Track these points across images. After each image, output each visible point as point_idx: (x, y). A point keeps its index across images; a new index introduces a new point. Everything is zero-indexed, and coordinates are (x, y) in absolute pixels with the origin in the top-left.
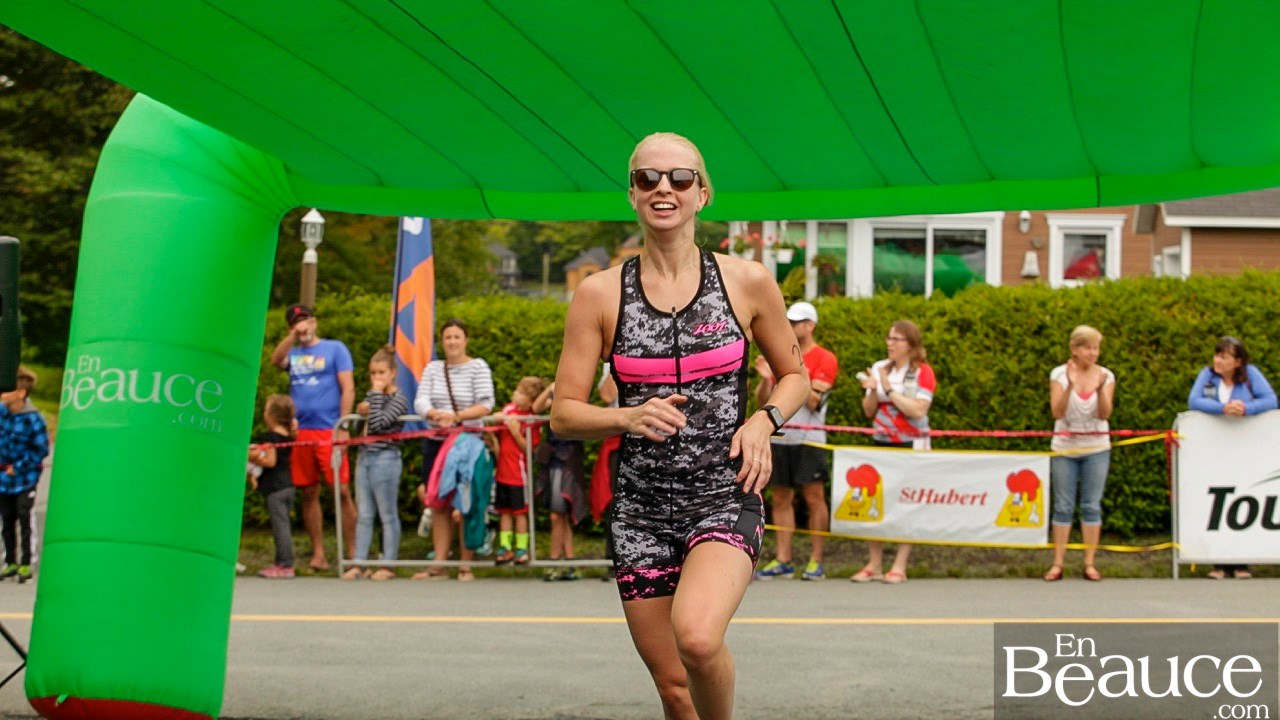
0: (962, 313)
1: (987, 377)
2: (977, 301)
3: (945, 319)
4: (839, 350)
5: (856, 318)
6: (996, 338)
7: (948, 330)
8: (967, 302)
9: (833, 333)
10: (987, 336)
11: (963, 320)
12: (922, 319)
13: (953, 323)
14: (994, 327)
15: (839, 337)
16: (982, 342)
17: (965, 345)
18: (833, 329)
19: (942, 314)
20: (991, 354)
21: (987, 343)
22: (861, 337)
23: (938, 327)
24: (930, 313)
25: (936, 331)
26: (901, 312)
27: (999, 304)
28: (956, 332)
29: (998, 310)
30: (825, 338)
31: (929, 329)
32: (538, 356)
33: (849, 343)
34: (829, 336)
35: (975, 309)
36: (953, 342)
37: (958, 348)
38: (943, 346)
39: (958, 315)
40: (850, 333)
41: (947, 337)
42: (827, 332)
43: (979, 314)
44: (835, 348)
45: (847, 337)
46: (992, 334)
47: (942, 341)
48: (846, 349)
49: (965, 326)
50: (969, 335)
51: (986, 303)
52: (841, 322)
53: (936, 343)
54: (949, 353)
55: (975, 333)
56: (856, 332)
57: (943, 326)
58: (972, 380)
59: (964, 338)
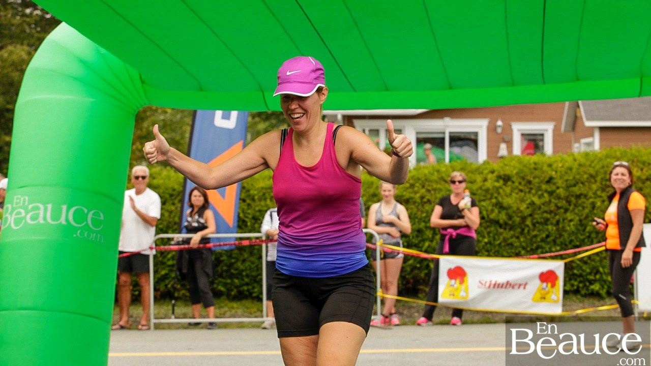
0: (504, 171)
1: (523, 207)
2: (512, 164)
3: (495, 174)
4: (435, 193)
5: (443, 175)
6: (525, 185)
7: (497, 181)
8: (506, 165)
9: (431, 184)
10: (520, 184)
11: (505, 175)
12: (481, 175)
13: (499, 177)
14: (523, 179)
15: (435, 186)
16: (517, 187)
17: (508, 190)
18: (430, 181)
19: (493, 172)
20: (523, 194)
21: (521, 187)
23: (491, 179)
24: (486, 172)
25: (490, 181)
26: (469, 172)
27: (525, 166)
28: (501, 182)
29: (526, 170)
30: (426, 187)
31: (485, 180)
32: (260, 200)
33: (440, 190)
34: (429, 186)
35: (512, 169)
36: (501, 187)
37: (504, 191)
38: (495, 189)
39: (502, 173)
40: (440, 184)
41: (497, 184)
42: (427, 183)
43: (515, 172)
44: (432, 192)
45: (439, 186)
46: (523, 183)
47: (494, 187)
48: (439, 193)
49: (506, 178)
50: (509, 183)
51: (517, 165)
52: (435, 177)
53: (491, 188)
54: (499, 193)
55: (513, 182)
56: (443, 183)
57: (494, 178)
58: (515, 209)
59: (507, 185)
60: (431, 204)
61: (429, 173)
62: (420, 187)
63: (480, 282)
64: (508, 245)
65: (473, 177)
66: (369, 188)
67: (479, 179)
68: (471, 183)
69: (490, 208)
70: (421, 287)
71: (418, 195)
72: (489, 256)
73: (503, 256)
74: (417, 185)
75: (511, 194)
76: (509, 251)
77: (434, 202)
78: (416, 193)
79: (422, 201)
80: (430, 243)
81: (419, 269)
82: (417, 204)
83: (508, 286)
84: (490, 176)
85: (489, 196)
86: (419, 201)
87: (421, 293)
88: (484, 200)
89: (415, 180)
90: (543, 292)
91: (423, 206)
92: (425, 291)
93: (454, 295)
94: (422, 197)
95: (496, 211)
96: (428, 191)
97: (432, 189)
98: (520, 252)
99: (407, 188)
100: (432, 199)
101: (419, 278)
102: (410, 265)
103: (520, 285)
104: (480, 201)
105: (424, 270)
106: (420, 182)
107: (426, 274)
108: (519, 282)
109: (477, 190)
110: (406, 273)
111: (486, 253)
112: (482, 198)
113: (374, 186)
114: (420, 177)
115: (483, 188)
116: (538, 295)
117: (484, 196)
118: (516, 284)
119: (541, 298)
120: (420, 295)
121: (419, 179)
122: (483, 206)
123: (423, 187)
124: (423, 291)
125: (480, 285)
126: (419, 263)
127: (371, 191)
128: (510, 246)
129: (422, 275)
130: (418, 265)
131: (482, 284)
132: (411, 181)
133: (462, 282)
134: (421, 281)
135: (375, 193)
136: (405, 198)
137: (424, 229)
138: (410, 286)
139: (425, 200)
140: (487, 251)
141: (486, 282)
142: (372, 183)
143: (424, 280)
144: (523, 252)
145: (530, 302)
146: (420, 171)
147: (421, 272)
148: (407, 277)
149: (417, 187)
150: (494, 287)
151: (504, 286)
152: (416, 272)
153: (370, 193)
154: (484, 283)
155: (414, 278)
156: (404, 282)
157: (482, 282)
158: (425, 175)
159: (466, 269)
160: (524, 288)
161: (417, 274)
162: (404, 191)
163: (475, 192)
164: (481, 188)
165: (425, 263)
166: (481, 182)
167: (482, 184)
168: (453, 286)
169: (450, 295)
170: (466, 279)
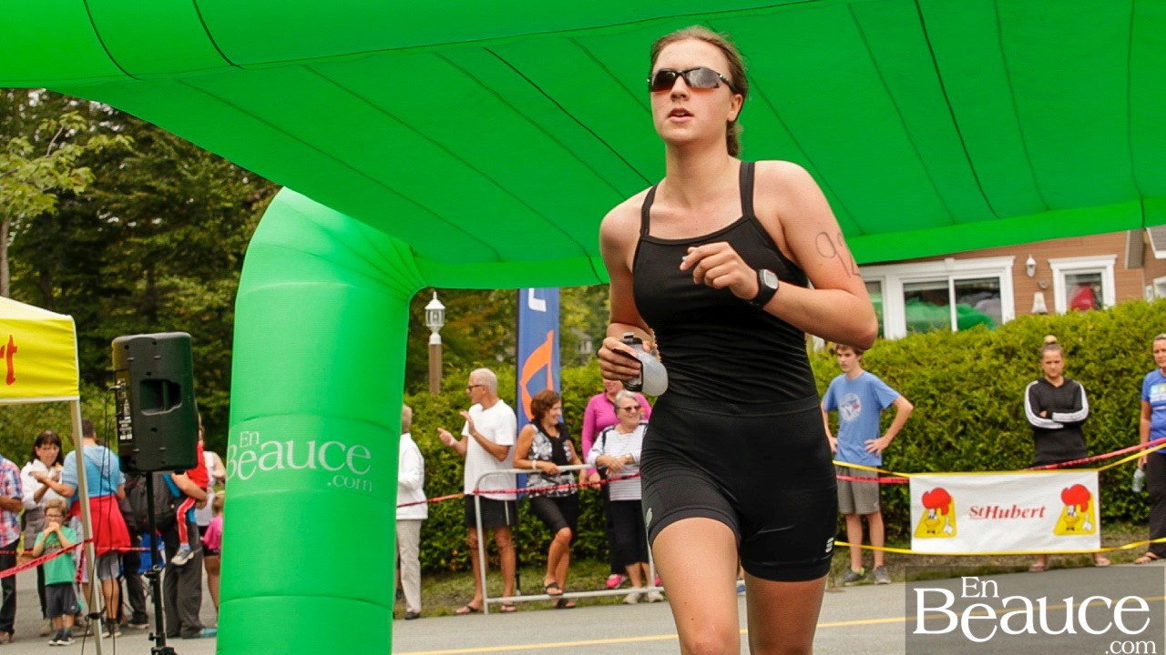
0: (1006, 342)
2: (1018, 330)
3: (992, 348)
4: (903, 382)
5: (914, 353)
7: (997, 358)
8: (1009, 332)
9: (896, 368)
10: (1030, 359)
11: (1008, 348)
12: (972, 349)
13: (999, 351)
15: (902, 371)
16: (1026, 365)
17: (1012, 369)
19: (989, 344)
21: (1031, 365)
22: (919, 369)
23: (986, 356)
24: (978, 344)
25: (984, 359)
26: (953, 346)
28: (1002, 357)
30: (888, 373)
31: (978, 357)
33: (910, 375)
34: (892, 371)
35: (1017, 338)
36: (1001, 367)
37: (1006, 371)
38: (992, 370)
39: (1003, 344)
40: (910, 367)
41: (995, 363)
42: (890, 367)
43: (1021, 342)
44: (898, 381)
45: (908, 371)
47: (992, 366)
49: (1009, 353)
50: (1014, 359)
51: (1026, 331)
52: (901, 358)
53: (986, 368)
54: (999, 376)
55: (1020, 358)
56: (915, 365)
57: (991, 354)
59: (1010, 362)
63: (972, 510)
64: (1016, 453)
65: (959, 354)
67: (968, 356)
68: (957, 362)
69: (987, 399)
72: (988, 470)
73: (1008, 469)
75: (1016, 376)
76: (1019, 462)
80: (900, 458)
83: (1016, 514)
84: (985, 351)
85: (984, 382)
88: (977, 388)
89: (871, 363)
90: (1070, 519)
92: (897, 531)
93: (934, 532)
95: (996, 404)
97: (898, 376)
103: (1034, 511)
104: (971, 390)
105: (891, 499)
106: (879, 366)
107: (896, 506)
108: (1031, 507)
109: (966, 373)
111: (985, 468)
112: (974, 385)
114: (879, 359)
115: (975, 369)
116: (1063, 525)
117: (977, 381)
118: (1028, 510)
119: (1068, 529)
121: (877, 362)
122: (976, 398)
123: (885, 373)
124: (893, 531)
125: (973, 514)
128: (1019, 455)
129: (891, 507)
131: (976, 513)
133: (945, 512)
134: (890, 516)
140: (986, 465)
141: (981, 510)
143: (893, 515)
145: (1052, 536)
146: (879, 350)
147: (888, 503)
150: (1000, 517)
151: (1010, 514)
154: (978, 511)
157: (975, 509)
158: (887, 355)
159: (951, 492)
160: (1041, 516)
163: (964, 376)
164: (971, 370)
165: (895, 489)
166: (971, 360)
167: (974, 363)
168: (933, 518)
169: (928, 532)
170: (950, 506)
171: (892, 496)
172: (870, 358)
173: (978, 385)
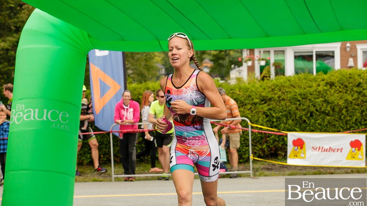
0: (331, 79)
1: (341, 102)
2: (336, 75)
3: (324, 82)
4: (287, 94)
5: (293, 83)
6: (343, 88)
7: (326, 86)
8: (332, 76)
9: (285, 89)
10: (340, 87)
11: (331, 82)
12: (316, 82)
13: (327, 83)
14: (342, 84)
15: (287, 90)
16: (338, 89)
17: (332, 91)
18: (284, 87)
19: (323, 80)
20: (342, 94)
21: (340, 90)
22: (294, 89)
24: (319, 80)
25: (321, 86)
26: (309, 80)
27: (344, 76)
28: (328, 86)
29: (344, 78)
30: (282, 90)
31: (319, 85)
33: (290, 92)
34: (283, 90)
35: (335, 78)
36: (328, 90)
37: (330, 92)
38: (324, 91)
39: (329, 81)
40: (291, 88)
41: (326, 88)
42: (282, 88)
43: (337, 80)
44: (286, 94)
45: (289, 90)
46: (342, 87)
47: (324, 89)
48: (290, 94)
49: (332, 84)
50: (333, 87)
51: (339, 76)
52: (287, 84)
53: (322, 90)
54: (327, 94)
55: (336, 87)
56: (293, 88)
57: (324, 84)
58: (336, 104)
59: (332, 88)
60: (285, 101)
61: (284, 82)
62: (278, 90)
63: (313, 148)
64: (332, 126)
66: (246, 92)
67: (314, 85)
68: (310, 87)
70: (280, 152)
71: (277, 96)
72: (320, 132)
73: (329, 132)
74: (276, 89)
75: (334, 94)
76: (333, 129)
77: (286, 100)
78: (275, 94)
79: (279, 100)
80: (285, 125)
81: (278, 141)
82: (276, 101)
83: (331, 150)
84: (322, 83)
85: (321, 96)
86: (277, 99)
87: (280, 156)
88: (318, 98)
89: (275, 86)
90: (353, 153)
91: (280, 102)
92: (282, 155)
93: (297, 156)
94: (279, 97)
95: (325, 105)
96: (283, 93)
97: (285, 92)
98: (340, 130)
99: (270, 92)
100: (285, 98)
101: (278, 147)
102: (272, 139)
103: (338, 150)
104: (315, 99)
105: (281, 142)
106: (278, 87)
107: (282, 145)
108: (337, 148)
109: (313, 92)
110: (270, 144)
111: (319, 131)
112: (317, 97)
113: (250, 90)
114: (278, 84)
115: (317, 90)
116: (350, 156)
117: (318, 95)
118: (336, 149)
119: (352, 157)
120: (279, 157)
121: (277, 86)
122: (317, 102)
123: (280, 90)
124: (281, 155)
125: (313, 149)
126: (278, 137)
127: (248, 94)
128: (334, 126)
129: (280, 145)
130: (277, 139)
131: (314, 149)
132: (273, 87)
133: (302, 148)
134: (279, 149)
135: (249, 95)
136: (268, 98)
137: (281, 117)
138: (273, 152)
139: (281, 99)
140: (320, 130)
141: (317, 148)
142: (248, 89)
143: (281, 148)
144: (341, 130)
145: (345, 160)
146: (278, 81)
147: (279, 143)
148: (271, 146)
149: (276, 90)
150: (324, 151)
151: (328, 150)
152: (276, 143)
153: (247, 95)
154: (315, 148)
155: (275, 147)
156: (269, 150)
157: (314, 147)
158: (281, 83)
159: (304, 140)
160: (341, 151)
161: (277, 144)
162: (268, 93)
163: (312, 93)
164: (316, 90)
165: (282, 138)
166: (316, 87)
167: (317, 88)
168: (297, 150)
169: (294, 156)
170: (304, 146)
171: (281, 140)
172: (274, 84)
173: (318, 97)
